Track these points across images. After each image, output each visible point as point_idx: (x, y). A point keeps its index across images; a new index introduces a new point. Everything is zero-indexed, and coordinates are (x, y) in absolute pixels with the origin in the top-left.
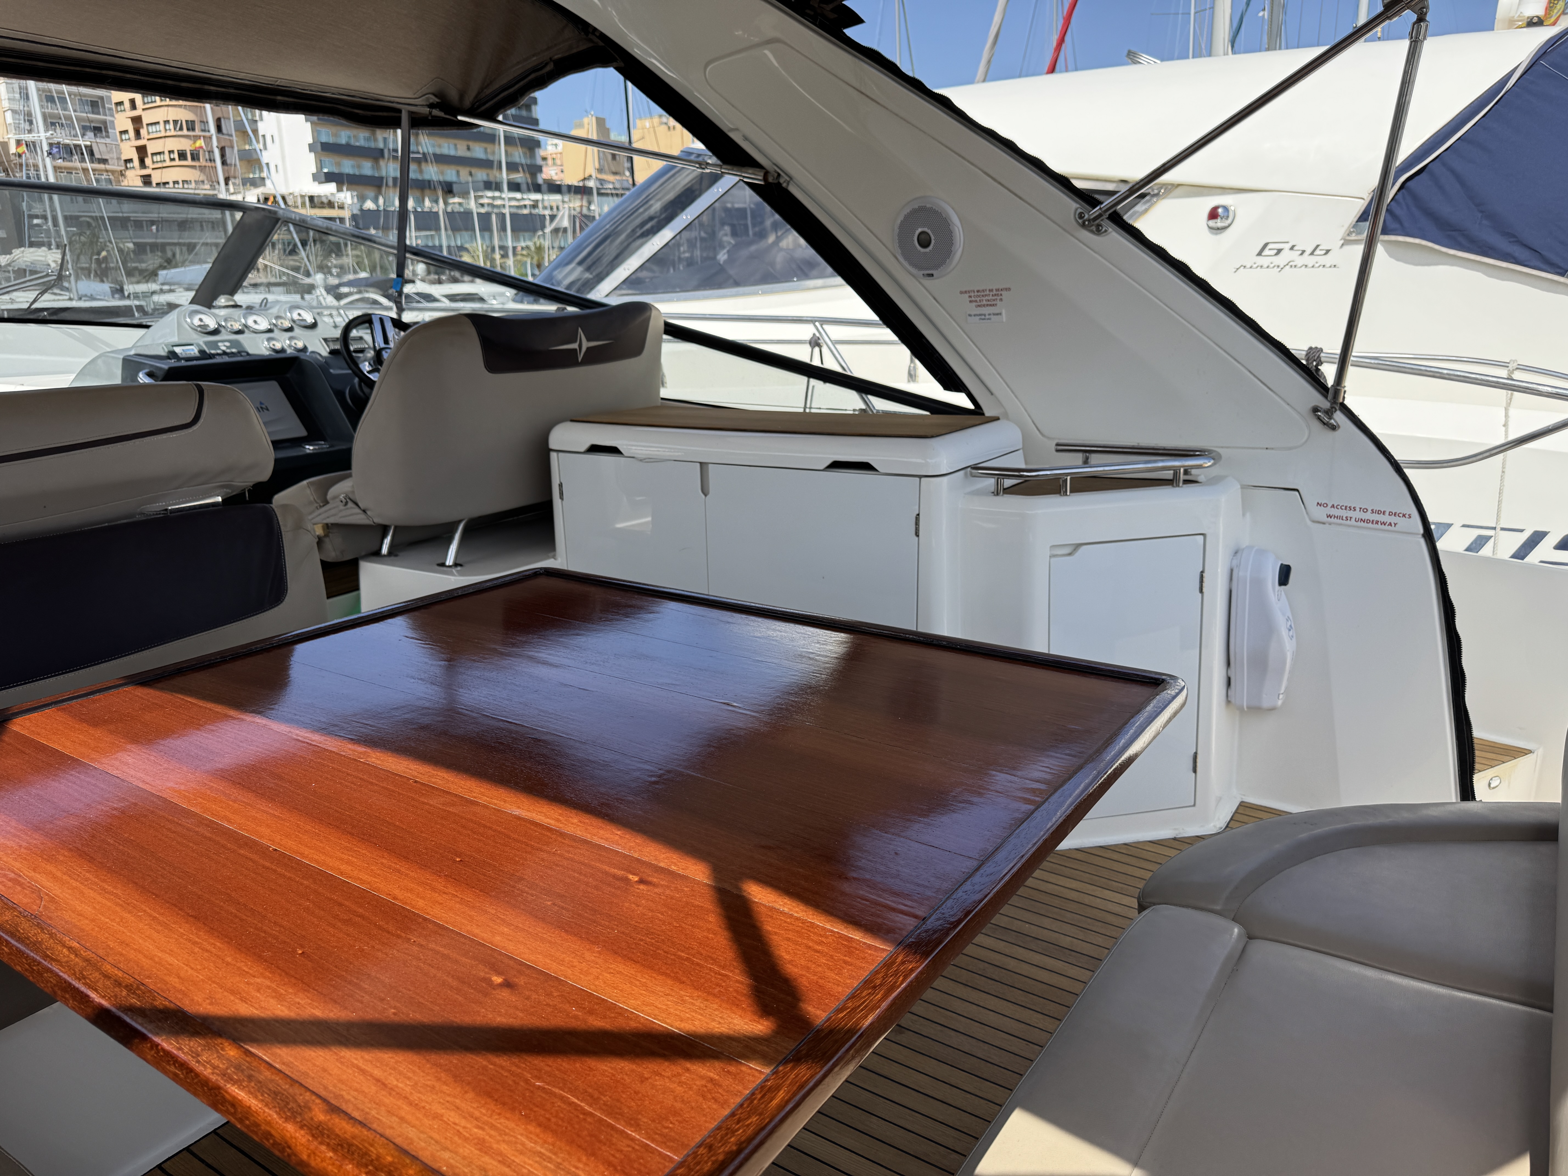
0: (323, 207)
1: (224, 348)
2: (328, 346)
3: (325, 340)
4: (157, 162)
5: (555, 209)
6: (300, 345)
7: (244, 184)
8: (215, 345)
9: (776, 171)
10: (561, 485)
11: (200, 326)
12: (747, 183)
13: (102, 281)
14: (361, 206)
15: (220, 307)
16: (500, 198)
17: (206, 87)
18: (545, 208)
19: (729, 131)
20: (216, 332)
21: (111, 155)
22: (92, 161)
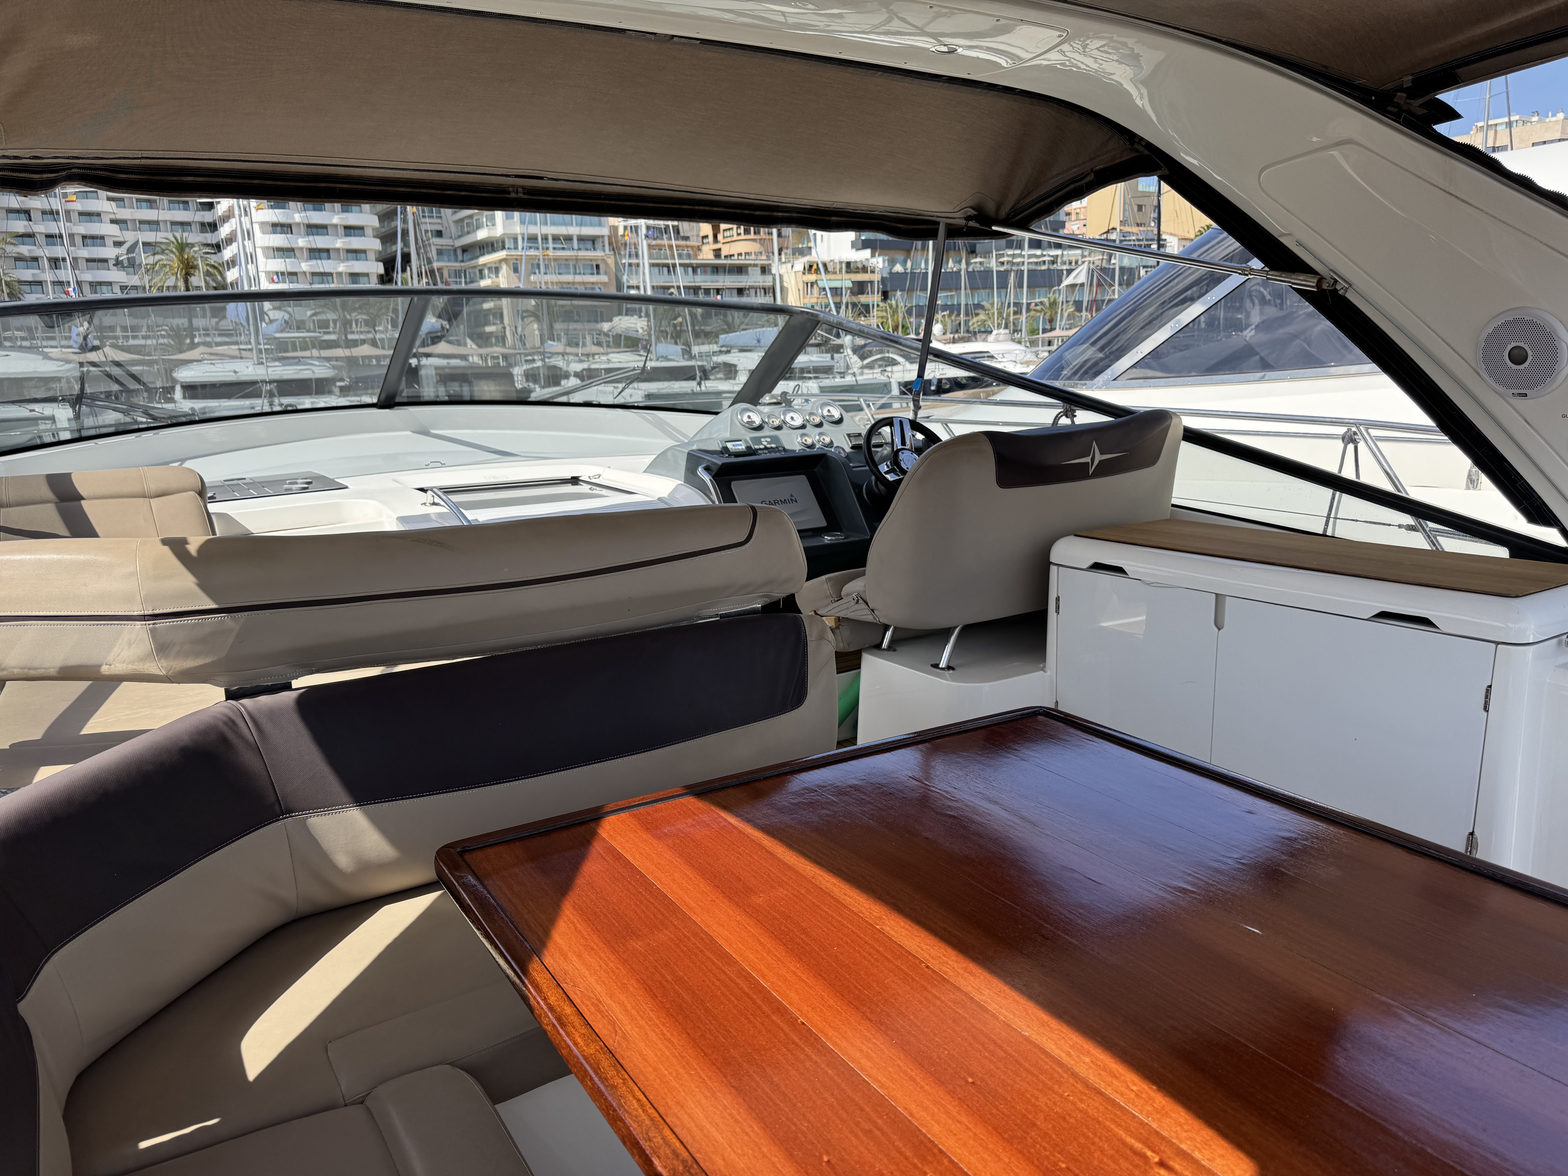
0: (858, 272)
1: (765, 443)
2: (851, 442)
3: (849, 435)
4: (727, 237)
5: (1073, 264)
6: (827, 440)
7: (794, 254)
8: (758, 440)
9: (1332, 278)
10: (1058, 599)
11: (748, 422)
12: (1296, 290)
13: (676, 343)
14: (891, 269)
15: (765, 404)
16: (1021, 256)
17: (775, 214)
18: (1064, 263)
19: (1280, 236)
20: (760, 428)
21: (692, 233)
22: (677, 239)
